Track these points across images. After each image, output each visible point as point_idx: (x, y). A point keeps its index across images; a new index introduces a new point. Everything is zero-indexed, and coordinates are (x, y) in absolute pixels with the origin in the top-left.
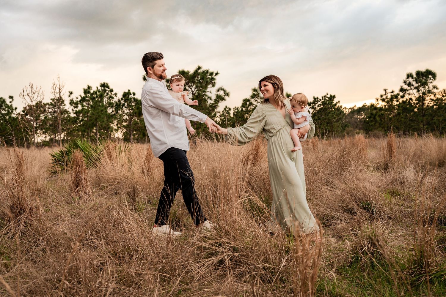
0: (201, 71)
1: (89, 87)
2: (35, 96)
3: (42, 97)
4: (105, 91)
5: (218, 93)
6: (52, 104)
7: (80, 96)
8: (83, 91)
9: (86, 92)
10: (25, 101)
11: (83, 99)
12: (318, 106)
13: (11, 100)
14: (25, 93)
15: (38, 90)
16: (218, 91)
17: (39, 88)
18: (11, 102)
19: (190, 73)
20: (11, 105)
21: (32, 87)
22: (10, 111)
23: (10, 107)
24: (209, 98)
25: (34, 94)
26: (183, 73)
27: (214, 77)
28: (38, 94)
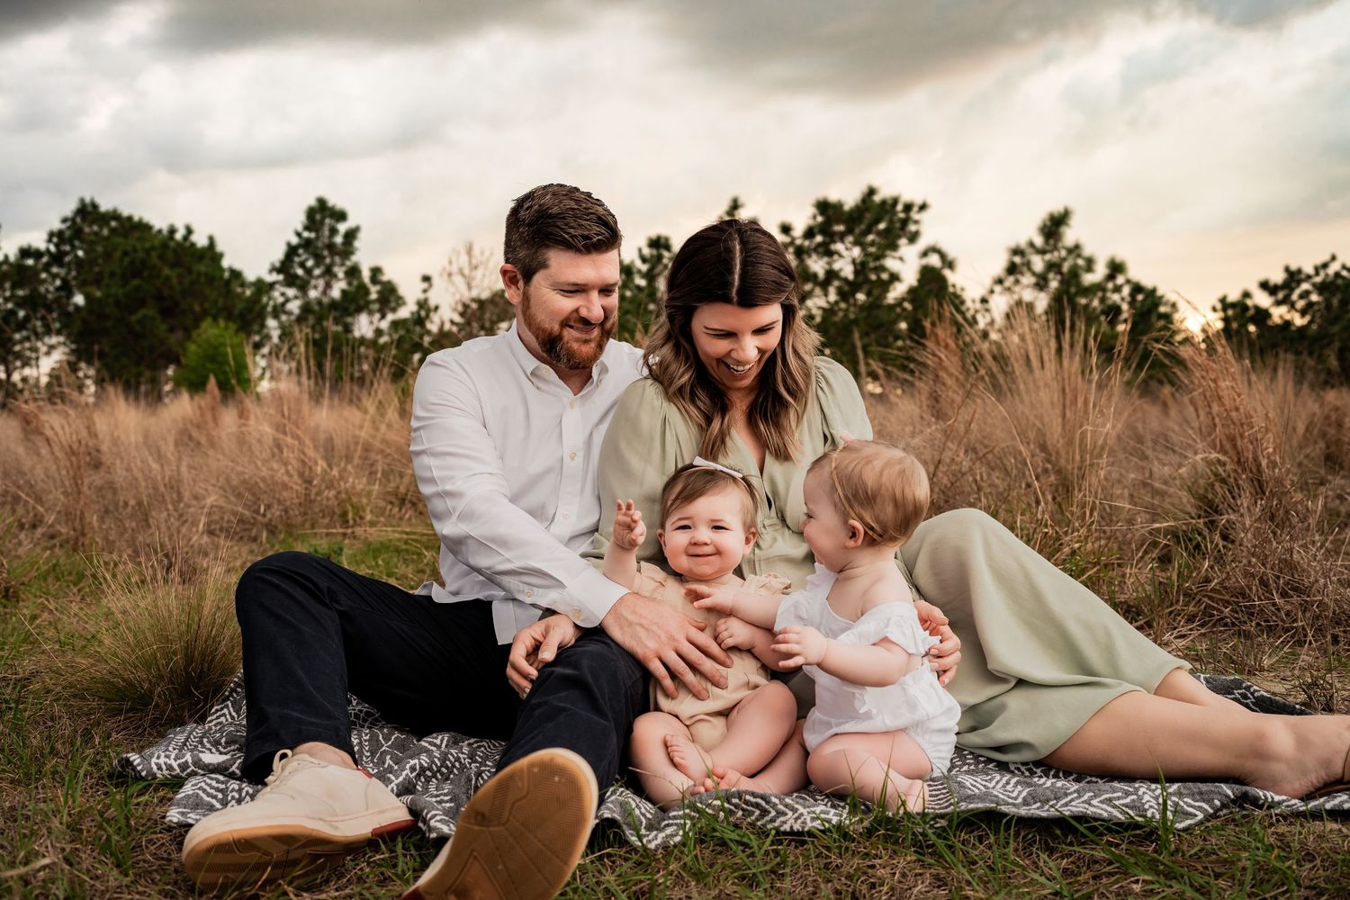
0: (877, 198)
2: (479, 274)
4: (660, 257)
5: (925, 261)
10: (452, 289)
13: (425, 285)
14: (454, 268)
15: (484, 259)
16: (925, 254)
17: (487, 253)
18: (425, 291)
19: (847, 208)
20: (426, 300)
21: (469, 251)
22: (423, 313)
23: (422, 304)
24: (895, 278)
25: (476, 268)
26: (824, 207)
27: (915, 215)
28: (486, 268)
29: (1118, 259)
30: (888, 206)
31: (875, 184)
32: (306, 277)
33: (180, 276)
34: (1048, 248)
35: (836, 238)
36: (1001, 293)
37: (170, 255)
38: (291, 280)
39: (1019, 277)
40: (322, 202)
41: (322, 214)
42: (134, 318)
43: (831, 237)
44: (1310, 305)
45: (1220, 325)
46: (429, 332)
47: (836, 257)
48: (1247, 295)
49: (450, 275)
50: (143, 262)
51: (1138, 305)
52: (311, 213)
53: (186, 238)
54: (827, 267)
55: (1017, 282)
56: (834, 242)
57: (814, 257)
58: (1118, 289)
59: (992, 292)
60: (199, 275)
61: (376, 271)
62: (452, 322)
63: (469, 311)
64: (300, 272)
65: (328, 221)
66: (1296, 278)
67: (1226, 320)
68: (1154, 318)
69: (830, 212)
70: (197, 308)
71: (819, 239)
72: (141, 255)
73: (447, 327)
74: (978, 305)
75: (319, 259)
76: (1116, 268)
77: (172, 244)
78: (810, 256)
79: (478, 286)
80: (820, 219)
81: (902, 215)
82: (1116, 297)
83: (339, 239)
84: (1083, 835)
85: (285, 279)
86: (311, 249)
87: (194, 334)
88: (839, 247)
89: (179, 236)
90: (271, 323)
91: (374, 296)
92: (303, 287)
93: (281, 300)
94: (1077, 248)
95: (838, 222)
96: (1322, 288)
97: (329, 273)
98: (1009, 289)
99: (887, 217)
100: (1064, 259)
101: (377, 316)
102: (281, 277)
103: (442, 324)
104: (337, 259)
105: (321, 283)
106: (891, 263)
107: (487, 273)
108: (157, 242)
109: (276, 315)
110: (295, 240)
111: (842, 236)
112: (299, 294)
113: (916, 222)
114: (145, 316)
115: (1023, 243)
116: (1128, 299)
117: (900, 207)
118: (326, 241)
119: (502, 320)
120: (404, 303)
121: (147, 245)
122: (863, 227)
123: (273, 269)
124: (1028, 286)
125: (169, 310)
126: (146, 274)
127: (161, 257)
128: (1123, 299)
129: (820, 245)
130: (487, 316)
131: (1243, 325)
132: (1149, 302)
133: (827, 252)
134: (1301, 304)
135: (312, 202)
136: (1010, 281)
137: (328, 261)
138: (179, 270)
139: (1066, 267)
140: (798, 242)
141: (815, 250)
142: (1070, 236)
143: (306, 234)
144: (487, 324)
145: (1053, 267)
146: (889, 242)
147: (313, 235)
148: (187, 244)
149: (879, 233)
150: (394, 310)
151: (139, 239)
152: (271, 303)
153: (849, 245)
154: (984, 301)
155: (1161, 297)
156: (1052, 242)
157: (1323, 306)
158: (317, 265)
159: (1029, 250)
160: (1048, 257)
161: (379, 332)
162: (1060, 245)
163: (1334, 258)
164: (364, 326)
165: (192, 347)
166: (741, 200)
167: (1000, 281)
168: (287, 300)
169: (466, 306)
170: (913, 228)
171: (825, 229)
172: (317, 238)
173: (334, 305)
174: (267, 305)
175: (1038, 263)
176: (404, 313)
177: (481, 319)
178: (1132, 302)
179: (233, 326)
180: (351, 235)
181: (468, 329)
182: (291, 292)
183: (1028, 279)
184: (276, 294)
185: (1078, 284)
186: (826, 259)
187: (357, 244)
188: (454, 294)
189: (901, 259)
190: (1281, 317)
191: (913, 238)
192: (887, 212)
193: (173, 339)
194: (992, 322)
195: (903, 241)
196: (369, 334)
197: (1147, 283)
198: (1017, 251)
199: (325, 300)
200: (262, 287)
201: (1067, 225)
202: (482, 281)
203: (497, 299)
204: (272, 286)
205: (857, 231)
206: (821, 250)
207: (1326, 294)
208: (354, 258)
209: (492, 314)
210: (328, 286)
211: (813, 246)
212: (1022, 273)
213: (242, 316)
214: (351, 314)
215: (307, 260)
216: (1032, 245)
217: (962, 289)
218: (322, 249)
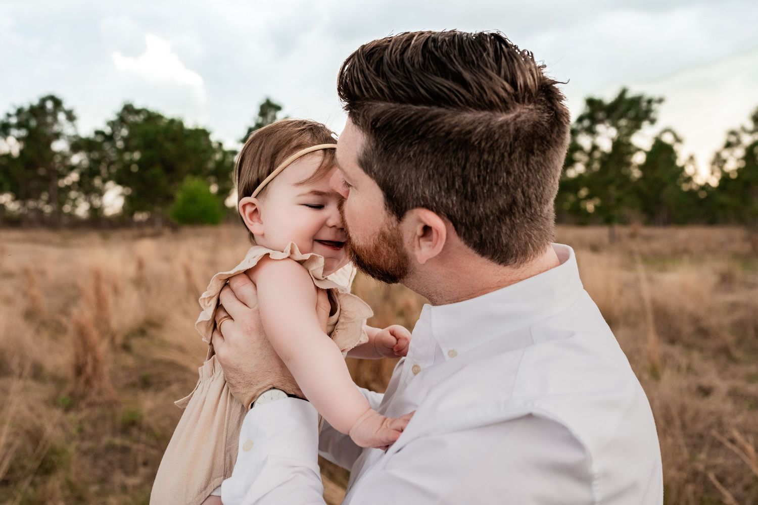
0: (628, 96)
16: (660, 133)
19: (606, 103)
26: (591, 102)
27: (655, 106)
30: (636, 101)
31: (627, 86)
35: (598, 122)
40: (268, 101)
41: (268, 108)
43: (595, 121)
47: (598, 136)
52: (262, 108)
54: (591, 143)
56: (597, 125)
57: (583, 135)
65: (271, 112)
69: (595, 106)
71: (587, 123)
78: (580, 135)
80: (588, 110)
81: (645, 107)
88: (600, 128)
95: (600, 112)
99: (634, 109)
106: (635, 140)
110: (252, 124)
113: (655, 111)
115: (737, 128)
117: (643, 102)
129: (587, 127)
133: (591, 131)
135: (263, 102)
141: (584, 130)
143: (259, 120)
146: (636, 125)
147: (263, 120)
149: (629, 119)
153: (608, 127)
159: (741, 132)
170: (653, 114)
171: (591, 116)
175: (747, 140)
179: (213, 179)
186: (591, 137)
189: (641, 136)
191: (653, 122)
192: (634, 106)
195: (645, 123)
198: (732, 133)
200: (229, 154)
204: (235, 152)
205: (613, 117)
206: (587, 130)
212: (735, 148)
216: (743, 128)
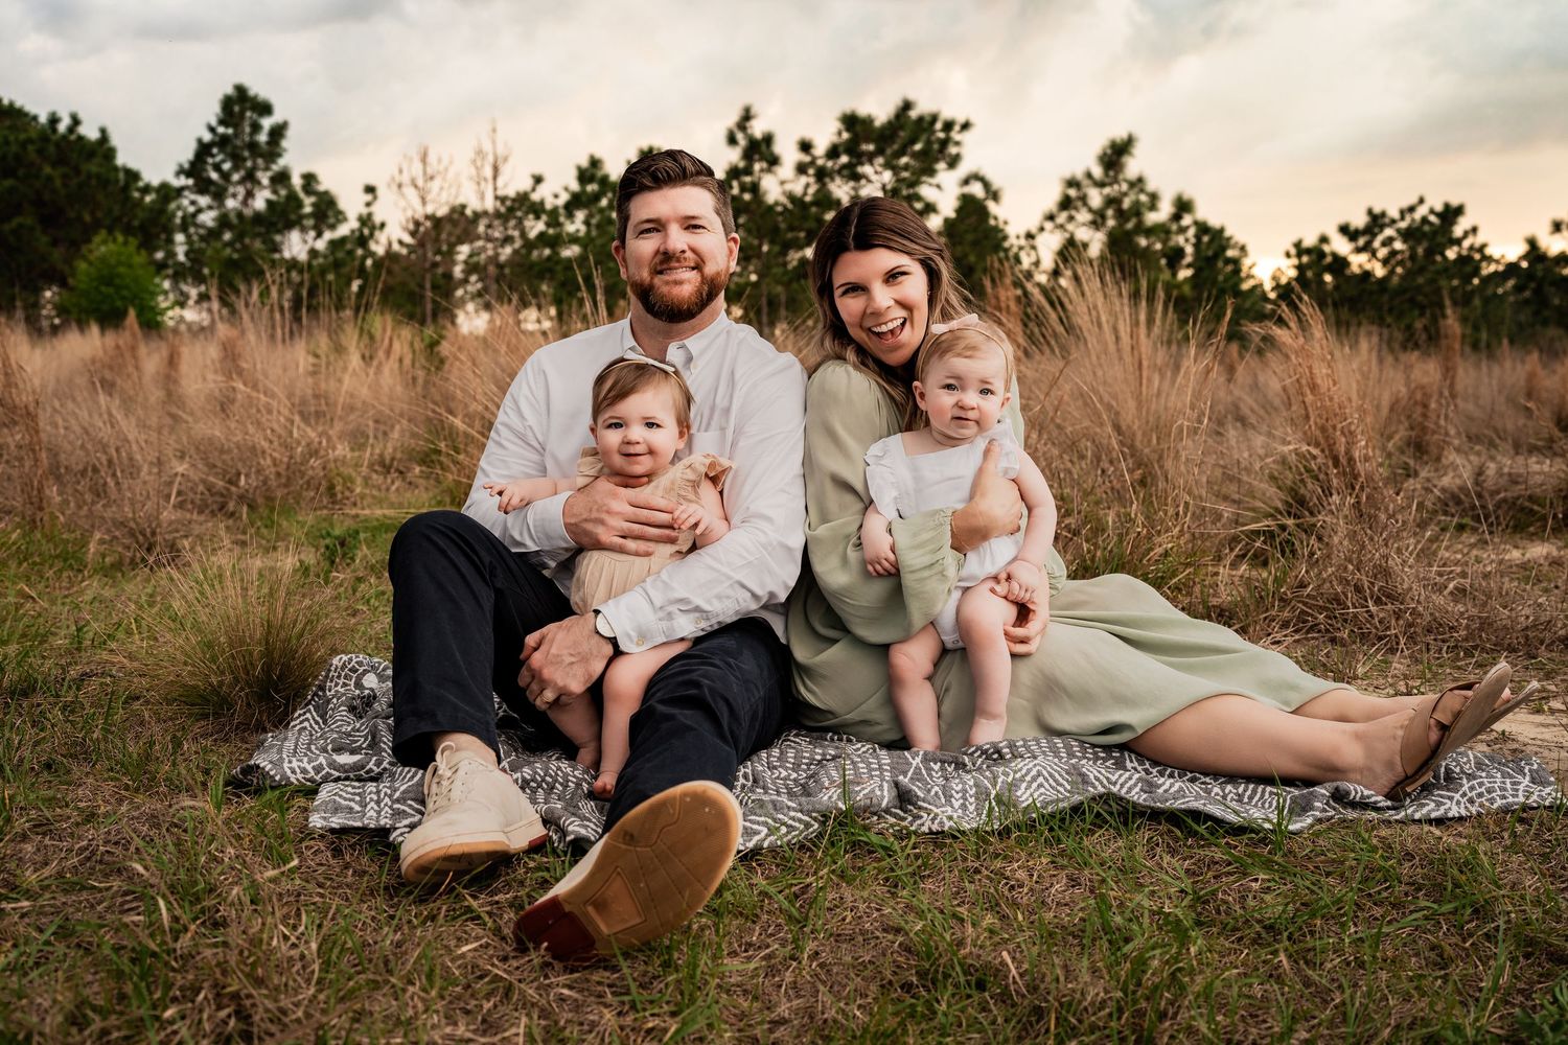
0: (913, 114)
1: (595, 163)
2: (435, 185)
3: (453, 191)
5: (967, 190)
6: (498, 215)
7: (566, 189)
8: (574, 173)
9: (584, 176)
10: (402, 203)
11: (576, 202)
12: (1384, 244)
13: (369, 197)
14: (405, 178)
15: (441, 168)
16: (966, 182)
17: (445, 162)
18: (368, 204)
19: (878, 123)
20: (370, 215)
21: (424, 159)
22: (366, 232)
23: (366, 220)
24: (930, 208)
25: (432, 178)
26: (851, 121)
27: (955, 135)
28: (444, 179)
29: (1186, 197)
30: (926, 124)
31: (911, 97)
32: (221, 182)
33: (65, 176)
34: (1107, 180)
35: (864, 159)
36: (1052, 232)
37: (52, 149)
38: (203, 186)
39: (1073, 213)
40: (241, 90)
41: (241, 106)
42: (7, 227)
43: (859, 157)
44: (1393, 253)
45: (1293, 273)
46: (372, 254)
47: (863, 182)
48: (1324, 239)
49: (400, 186)
50: (18, 158)
51: (1203, 247)
52: (227, 103)
53: (71, 129)
54: (853, 193)
55: (1071, 218)
56: (862, 164)
57: (838, 180)
58: (1183, 230)
59: (1042, 229)
60: (89, 176)
61: (309, 179)
62: (401, 242)
63: (422, 229)
64: (214, 176)
65: (248, 114)
66: (1380, 221)
67: (1300, 268)
68: (1220, 264)
69: (858, 128)
70: (87, 218)
71: (844, 159)
72: (14, 148)
73: (396, 247)
74: (1023, 242)
75: (238, 161)
76: (1183, 206)
77: (54, 138)
78: (833, 179)
79: (433, 201)
80: (846, 135)
81: (941, 135)
82: (1181, 240)
83: (263, 138)
84: (1202, 838)
85: (196, 185)
86: (229, 149)
87: (84, 249)
88: (867, 169)
89: (62, 127)
90: (180, 238)
91: (308, 209)
92: (219, 195)
93: (192, 209)
94: (1140, 180)
95: (867, 141)
96: (1407, 235)
97: (250, 177)
98: (1061, 227)
99: (924, 137)
100: (1125, 194)
101: (312, 234)
102: (190, 182)
103: (390, 244)
104: (260, 161)
105: (241, 190)
106: (926, 191)
107: (446, 185)
108: (33, 134)
109: (184, 228)
110: (207, 137)
111: (870, 158)
112: (215, 204)
113: (958, 144)
114: (21, 226)
115: (1079, 174)
116: (1193, 240)
117: (939, 126)
118: (247, 139)
119: (462, 243)
120: (345, 219)
121: (23, 136)
122: (896, 147)
123: (181, 171)
124: (1084, 224)
125: (52, 217)
126: (21, 172)
127: (40, 152)
128: (1187, 240)
129: (844, 167)
130: (444, 236)
131: (1319, 276)
132: (1215, 246)
133: (853, 176)
134: (1382, 253)
135: (230, 90)
136: (1062, 218)
137: (249, 164)
138: (61, 170)
139: (1126, 203)
140: (820, 162)
141: (839, 172)
142: (1133, 167)
143: (221, 130)
144: (445, 248)
145: (1111, 202)
146: (926, 167)
147: (230, 131)
148: (73, 137)
149: (915, 155)
150: (333, 227)
151: (10, 128)
152: (180, 214)
153: (879, 169)
154: (1030, 236)
155: (1229, 239)
156: (1112, 173)
157: (1407, 254)
158: (236, 168)
159: (1086, 182)
160: (1107, 190)
161: (313, 253)
162: (1121, 177)
163: (1421, 201)
164: (296, 245)
165: (82, 266)
166: (753, 111)
167: (1051, 218)
168: (200, 211)
169: (417, 224)
170: (953, 150)
171: (851, 148)
172: (236, 135)
173: (258, 218)
174: (173, 215)
175: (1096, 198)
176: (343, 230)
177: (437, 240)
178: (1197, 245)
179: (133, 242)
180: (278, 132)
181: (420, 252)
182: (204, 201)
183: (1083, 216)
184: (185, 202)
185: (1140, 223)
186: (852, 184)
187: (284, 143)
188: (405, 210)
189: (938, 186)
190: (1360, 266)
191: (953, 162)
192: (925, 130)
193: (57, 254)
194: (1037, 263)
195: (941, 166)
196: (303, 256)
197: (1214, 222)
198: (1072, 183)
199: (248, 212)
200: (167, 193)
201: (1130, 154)
202: (439, 195)
203: (456, 216)
204: (179, 191)
205: (889, 151)
206: (845, 172)
207: (1411, 243)
208: (282, 162)
209: (450, 234)
210: (250, 195)
211: (837, 167)
212: (1076, 209)
213: (143, 228)
214: (279, 232)
215: (223, 161)
216: (1089, 175)
217: (1006, 223)
218: (242, 149)
